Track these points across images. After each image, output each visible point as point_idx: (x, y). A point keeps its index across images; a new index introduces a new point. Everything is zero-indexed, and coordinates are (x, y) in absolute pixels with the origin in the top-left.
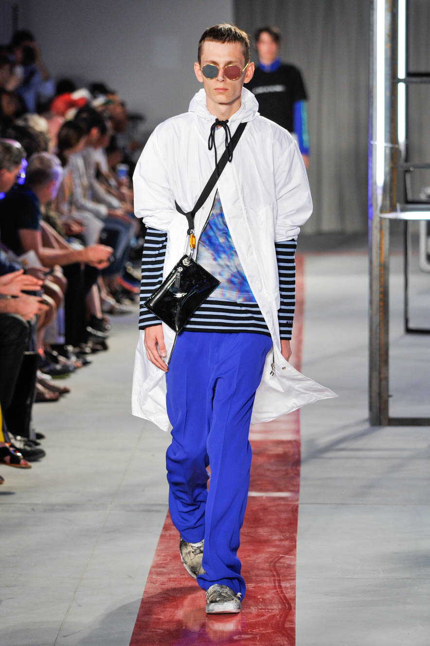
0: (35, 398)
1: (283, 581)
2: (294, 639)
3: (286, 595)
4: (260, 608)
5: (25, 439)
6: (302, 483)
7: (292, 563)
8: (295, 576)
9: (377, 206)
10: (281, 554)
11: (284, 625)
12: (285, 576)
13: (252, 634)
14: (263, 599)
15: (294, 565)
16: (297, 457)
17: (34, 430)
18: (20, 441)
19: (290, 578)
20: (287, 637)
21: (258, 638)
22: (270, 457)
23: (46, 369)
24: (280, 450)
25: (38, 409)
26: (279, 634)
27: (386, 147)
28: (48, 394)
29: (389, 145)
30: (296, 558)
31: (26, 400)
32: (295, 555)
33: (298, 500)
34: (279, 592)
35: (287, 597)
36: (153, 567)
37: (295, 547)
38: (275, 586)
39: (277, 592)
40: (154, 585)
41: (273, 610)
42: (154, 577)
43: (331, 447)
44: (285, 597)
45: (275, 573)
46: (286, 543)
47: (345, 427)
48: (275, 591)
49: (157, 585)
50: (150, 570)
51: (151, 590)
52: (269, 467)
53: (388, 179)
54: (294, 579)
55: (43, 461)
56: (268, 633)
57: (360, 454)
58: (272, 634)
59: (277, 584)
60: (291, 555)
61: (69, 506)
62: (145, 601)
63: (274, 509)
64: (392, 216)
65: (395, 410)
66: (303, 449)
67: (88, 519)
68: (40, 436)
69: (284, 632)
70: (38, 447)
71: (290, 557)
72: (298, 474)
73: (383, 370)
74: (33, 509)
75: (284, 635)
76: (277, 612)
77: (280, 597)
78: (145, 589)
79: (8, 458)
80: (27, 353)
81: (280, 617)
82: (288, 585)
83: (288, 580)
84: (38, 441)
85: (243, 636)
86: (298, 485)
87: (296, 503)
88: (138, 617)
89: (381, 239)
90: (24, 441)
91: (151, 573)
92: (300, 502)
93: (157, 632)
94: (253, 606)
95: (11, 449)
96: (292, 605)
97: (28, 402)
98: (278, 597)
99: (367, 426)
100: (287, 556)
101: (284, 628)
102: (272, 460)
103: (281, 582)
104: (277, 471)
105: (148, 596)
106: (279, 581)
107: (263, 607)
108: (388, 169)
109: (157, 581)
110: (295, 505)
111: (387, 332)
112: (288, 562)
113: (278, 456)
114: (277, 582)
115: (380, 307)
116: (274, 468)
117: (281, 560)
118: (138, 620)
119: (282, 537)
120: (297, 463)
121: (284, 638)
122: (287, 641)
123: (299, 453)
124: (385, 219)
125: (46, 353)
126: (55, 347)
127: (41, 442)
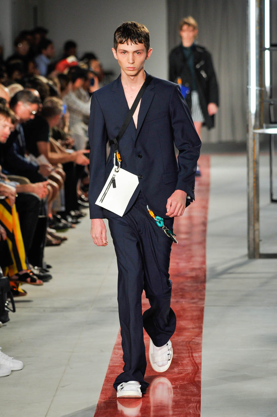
0: (45, 244)
1: (194, 353)
2: (200, 388)
3: (196, 361)
4: (180, 369)
5: (40, 268)
6: (207, 293)
8: (201, 350)
9: (251, 125)
10: (193, 336)
11: (194, 379)
12: (195, 350)
13: (175, 385)
14: (182, 364)
15: (201, 343)
16: (204, 278)
17: (45, 263)
18: (37, 269)
19: (198, 351)
21: (179, 387)
22: (188, 278)
23: (53, 226)
24: (193, 274)
25: (48, 251)
26: (191, 385)
27: (256, 90)
28: (54, 241)
29: (259, 88)
30: (202, 339)
32: (201, 337)
34: (192, 360)
37: (202, 332)
38: (189, 356)
40: (116, 356)
41: (188, 370)
42: (117, 351)
43: (225, 272)
45: (189, 348)
46: (197, 330)
47: (234, 259)
48: (189, 358)
49: (118, 356)
50: (114, 346)
51: (114, 359)
52: (186, 284)
53: (258, 109)
54: (201, 352)
56: (184, 384)
57: (242, 275)
58: (187, 385)
59: (191, 355)
60: (199, 337)
61: (66, 309)
62: (111, 365)
63: (189, 309)
64: (260, 131)
65: (264, 249)
66: (208, 273)
67: (77, 316)
68: (49, 267)
69: (194, 383)
70: (48, 273)
72: (204, 288)
73: (256, 225)
74: (44, 311)
75: (194, 385)
76: (190, 371)
78: (111, 358)
79: (29, 279)
80: (41, 217)
81: (192, 374)
82: (197, 355)
84: (48, 269)
86: (204, 295)
89: (254, 145)
90: (40, 270)
92: (205, 305)
94: (176, 368)
95: (31, 274)
96: (199, 367)
97: (42, 246)
98: (191, 362)
99: (246, 259)
100: (197, 338)
101: (194, 381)
102: (189, 280)
104: (191, 286)
105: (112, 362)
106: (192, 353)
107: (182, 368)
108: (258, 103)
109: (118, 353)
110: (202, 307)
111: (258, 201)
112: (197, 341)
113: (192, 277)
114: (190, 353)
115: (254, 187)
117: (193, 340)
119: (194, 326)
120: (204, 281)
121: (194, 387)
122: (196, 389)
123: (205, 276)
124: (256, 133)
125: (54, 216)
126: (59, 213)
127: (50, 270)
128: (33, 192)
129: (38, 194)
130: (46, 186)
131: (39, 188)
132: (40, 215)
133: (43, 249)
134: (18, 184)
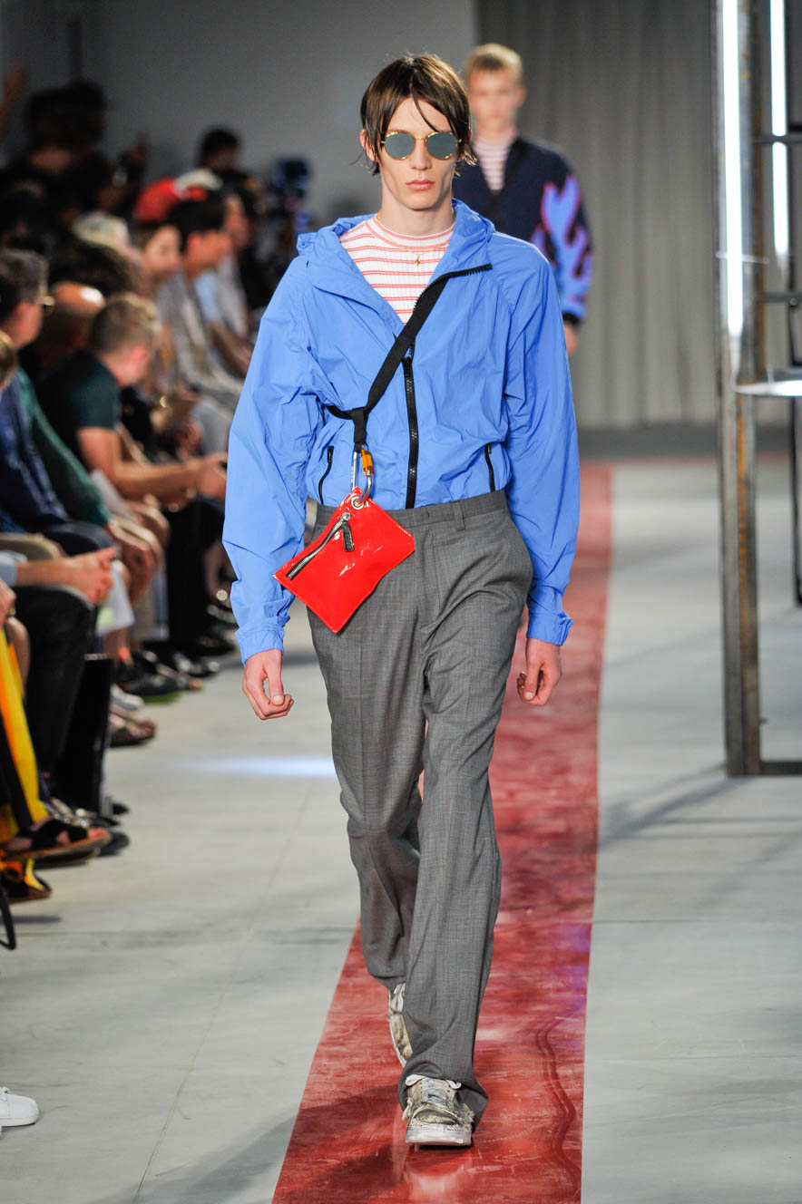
0: (108, 741)
1: (561, 1065)
2: (579, 1171)
3: (566, 1090)
4: (517, 1115)
5: (92, 814)
6: (599, 884)
7: (578, 1032)
8: (583, 1056)
9: (730, 371)
10: (558, 1015)
11: (561, 1146)
12: (564, 1056)
13: (502, 1164)
14: (524, 1099)
15: (582, 1036)
16: (590, 836)
17: (109, 798)
19: (573, 1059)
20: (566, 1168)
21: (513, 1171)
22: (541, 837)
23: (133, 686)
24: (559, 825)
25: (115, 762)
26: (553, 1163)
27: (744, 264)
29: (751, 259)
30: (585, 1022)
31: (92, 743)
32: (583, 1016)
33: (591, 916)
34: (553, 1086)
35: (568, 1094)
36: (322, 1044)
37: (584, 1001)
38: (546, 1074)
39: (550, 1085)
40: (323, 1078)
41: (541, 1118)
42: (325, 1062)
43: (656, 817)
44: (564, 1094)
45: (546, 1051)
46: (568, 995)
47: (682, 780)
48: (545, 1083)
49: (329, 1077)
50: (318, 1051)
51: (317, 1088)
52: (538, 856)
53: (750, 322)
54: (581, 1061)
55: (126, 854)
56: (531, 1161)
57: (708, 828)
58: (539, 1163)
59: (549, 1071)
60: (576, 1017)
61: (170, 937)
62: (306, 1107)
63: (545, 932)
64: (758, 389)
65: (773, 747)
66: (603, 822)
67: (204, 958)
68: (119, 809)
69: (560, 1159)
70: (117, 830)
71: (576, 1020)
72: (592, 869)
73: (749, 674)
74: (105, 944)
75: (560, 1164)
76: (549, 1122)
77: (555, 1094)
78: (308, 1085)
80: (93, 657)
81: (555, 1132)
82: (569, 1072)
83: (569, 1062)
84: (117, 818)
85: (485, 1168)
86: (592, 889)
87: (587, 921)
88: (293, 1136)
89: (739, 432)
90: (91, 819)
91: (318, 1055)
92: (595, 918)
93: (326, 1162)
94: (505, 1113)
96: (576, 1109)
97: (97, 746)
98: (551, 1094)
99: (721, 777)
100: (568, 1019)
101: (561, 1152)
102: (545, 844)
103: (557, 1066)
104: (554, 863)
105: (311, 1097)
106: (554, 1065)
107: (523, 1114)
108: (749, 304)
109: (328, 1069)
110: (585, 925)
111: (754, 603)
112: (570, 1029)
113: (555, 836)
114: (549, 1067)
115: (740, 557)
116: (548, 858)
117: (558, 1027)
118: (292, 1142)
119: (560, 985)
120: (592, 848)
121: (560, 1171)
122: (565, 1175)
123: (595, 831)
124: (746, 395)
125: (135, 656)
126: (150, 645)
127: (122, 819)
128: (69, 583)
129: (83, 589)
130: (106, 564)
131: (88, 570)
132: (91, 652)
133: (100, 755)
134: (22, 559)
